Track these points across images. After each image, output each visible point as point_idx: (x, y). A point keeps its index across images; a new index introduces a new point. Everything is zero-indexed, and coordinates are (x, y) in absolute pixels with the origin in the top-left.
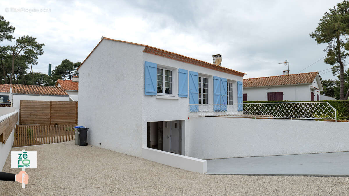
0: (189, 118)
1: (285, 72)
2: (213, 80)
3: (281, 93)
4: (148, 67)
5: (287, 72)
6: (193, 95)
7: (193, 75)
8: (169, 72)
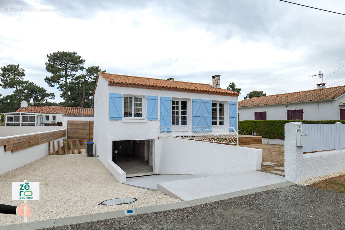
1: (321, 85)
3: (301, 111)
5: (322, 85)
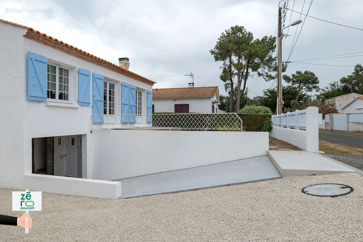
0: (91, 132)
2: (121, 87)
4: (34, 60)
6: (97, 102)
7: (97, 78)
8: (64, 71)
